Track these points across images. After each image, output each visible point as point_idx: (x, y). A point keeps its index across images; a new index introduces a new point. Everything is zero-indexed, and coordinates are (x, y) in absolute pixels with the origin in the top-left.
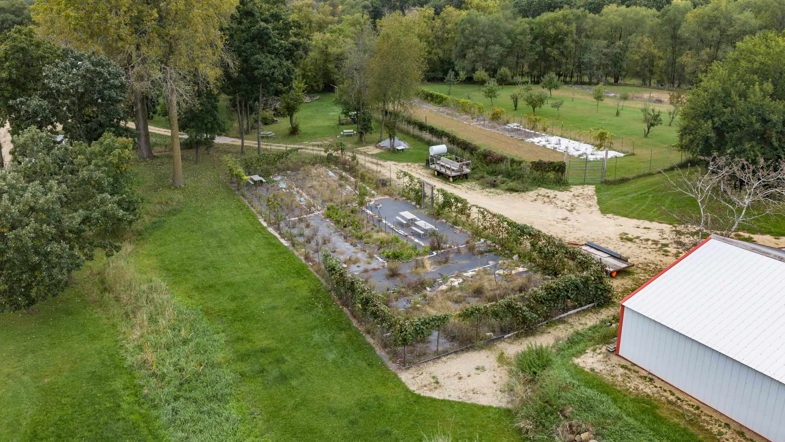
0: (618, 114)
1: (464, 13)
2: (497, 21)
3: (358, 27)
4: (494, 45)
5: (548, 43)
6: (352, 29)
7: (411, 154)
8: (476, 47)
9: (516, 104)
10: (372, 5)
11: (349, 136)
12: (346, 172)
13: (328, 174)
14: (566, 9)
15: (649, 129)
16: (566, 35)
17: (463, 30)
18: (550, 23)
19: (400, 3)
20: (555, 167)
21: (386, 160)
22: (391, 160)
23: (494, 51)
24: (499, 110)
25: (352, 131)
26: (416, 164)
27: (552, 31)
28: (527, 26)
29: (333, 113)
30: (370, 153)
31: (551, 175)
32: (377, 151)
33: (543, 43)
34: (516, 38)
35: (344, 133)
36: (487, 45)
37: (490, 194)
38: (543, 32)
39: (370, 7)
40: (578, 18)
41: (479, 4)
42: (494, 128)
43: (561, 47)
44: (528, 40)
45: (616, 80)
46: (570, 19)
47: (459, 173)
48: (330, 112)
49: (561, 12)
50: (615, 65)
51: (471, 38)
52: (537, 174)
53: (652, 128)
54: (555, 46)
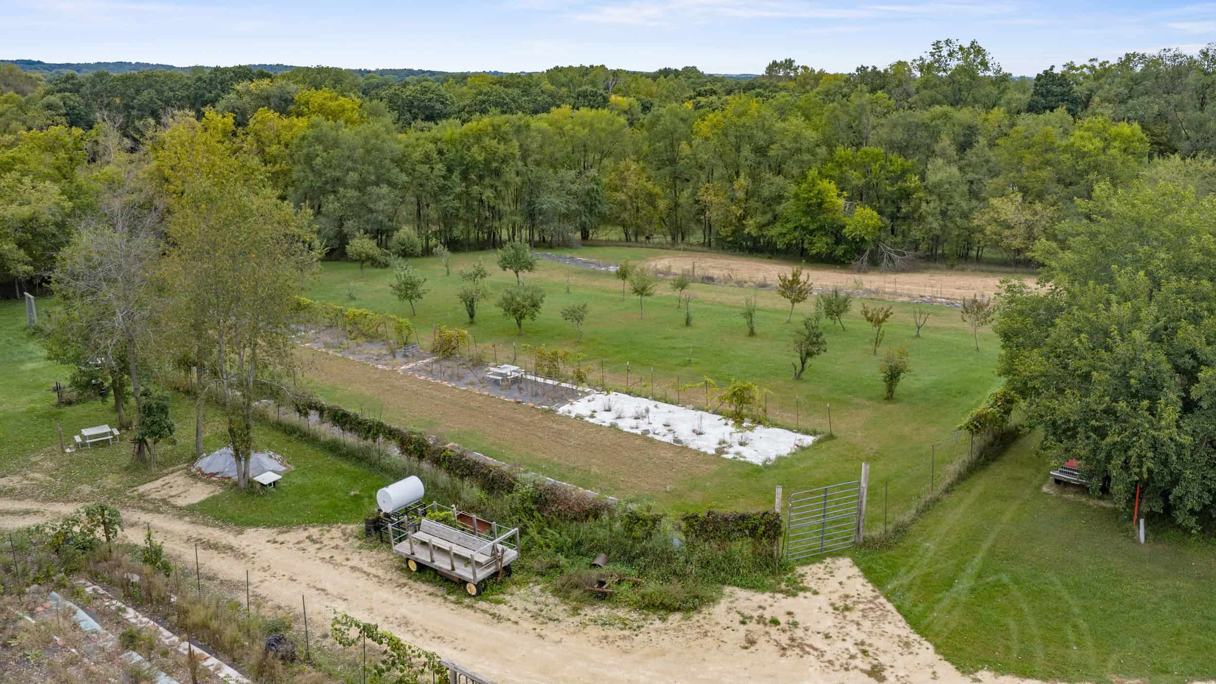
0: (688, 323)
1: (301, 123)
2: (377, 138)
3: (62, 154)
4: (377, 185)
5: (473, 177)
6: (48, 158)
7: (302, 492)
8: (341, 190)
9: (472, 310)
10: (65, 104)
11: (101, 444)
12: (136, 608)
13: (76, 626)
14: (495, 115)
15: (803, 363)
16: (504, 161)
17: (309, 159)
18: (471, 140)
19: (121, 100)
20: (756, 528)
21: (241, 524)
22: (255, 524)
23: (380, 198)
24: (452, 332)
25: (106, 429)
26: (336, 532)
27: (477, 154)
28: (432, 146)
29: (30, 366)
30: (181, 502)
31: (742, 547)
32: (199, 493)
33: (465, 177)
34: (414, 170)
35: (83, 437)
36: (362, 186)
37: (613, 632)
38: (462, 158)
39: (60, 108)
40: (518, 130)
41: (323, 104)
42: (460, 378)
43: (498, 184)
44: (436, 172)
45: (585, 236)
46: (505, 133)
47: (492, 570)
48: (22, 362)
49: (486, 120)
50: (591, 211)
51: (330, 173)
52: (708, 548)
53: (809, 361)
54: (487, 181)
